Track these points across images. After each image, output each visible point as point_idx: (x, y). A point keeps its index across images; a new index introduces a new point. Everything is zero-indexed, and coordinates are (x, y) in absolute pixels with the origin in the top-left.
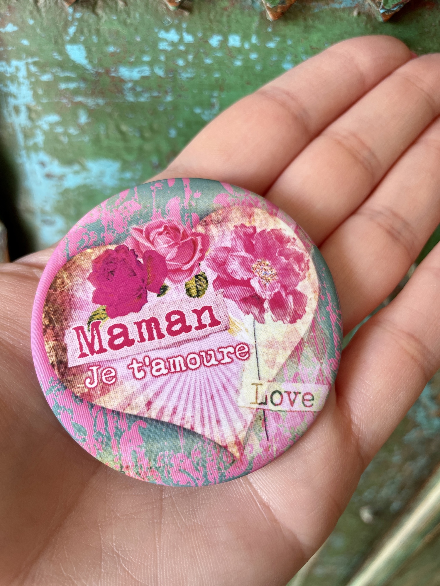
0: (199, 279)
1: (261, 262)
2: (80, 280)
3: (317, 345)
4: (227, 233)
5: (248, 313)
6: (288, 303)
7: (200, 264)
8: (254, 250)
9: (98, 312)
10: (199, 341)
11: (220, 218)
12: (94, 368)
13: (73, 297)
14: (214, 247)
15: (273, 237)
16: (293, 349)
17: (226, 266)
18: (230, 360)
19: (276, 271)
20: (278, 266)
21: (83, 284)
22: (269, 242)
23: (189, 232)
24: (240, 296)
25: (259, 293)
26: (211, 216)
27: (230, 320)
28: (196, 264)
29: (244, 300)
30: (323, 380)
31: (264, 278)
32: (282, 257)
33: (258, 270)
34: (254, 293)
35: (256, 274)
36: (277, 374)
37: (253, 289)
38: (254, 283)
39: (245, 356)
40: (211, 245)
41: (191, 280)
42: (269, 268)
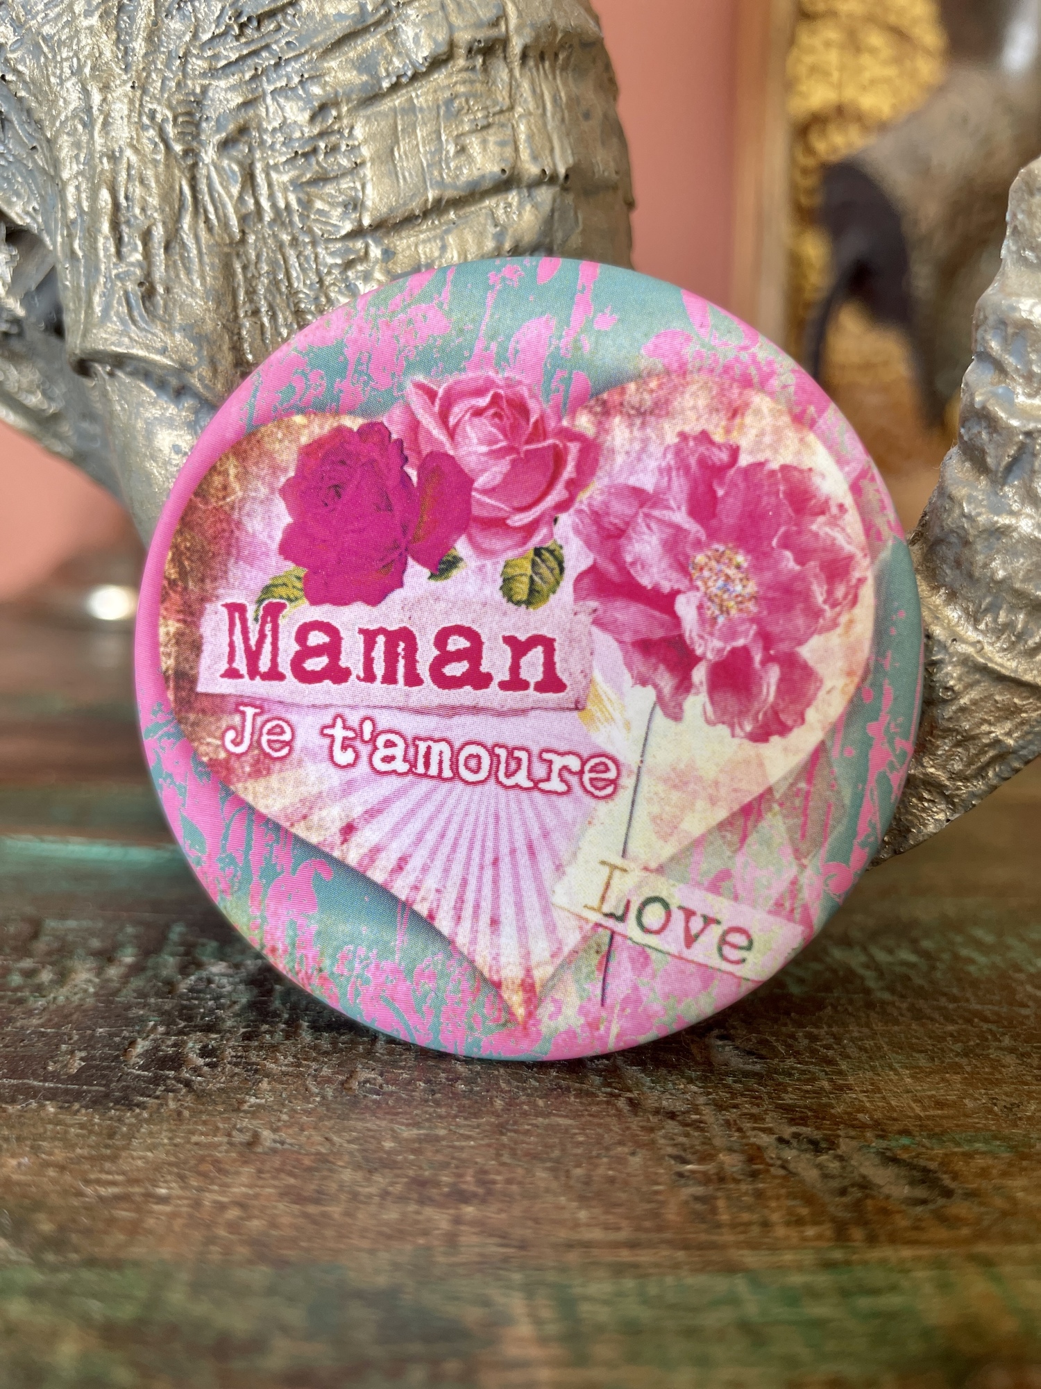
0: (543, 561)
1: (723, 553)
2: (264, 491)
3: (806, 815)
4: (655, 449)
5: (643, 681)
6: (761, 686)
7: (556, 520)
8: (714, 515)
9: (285, 580)
10: (500, 719)
11: (648, 400)
12: (250, 711)
13: (238, 528)
14: (606, 481)
15: (782, 488)
16: (736, 807)
17: (623, 541)
18: (563, 788)
19: (756, 589)
20: (768, 575)
21: (267, 501)
22: (765, 500)
23: (552, 424)
24: (636, 632)
25: (691, 638)
26: (623, 392)
27: (592, 689)
28: (547, 518)
29: (645, 647)
30: (792, 910)
31: (717, 600)
32: (788, 554)
33: (706, 573)
34: (675, 633)
35: (699, 583)
36: (672, 859)
37: (677, 621)
38: (686, 608)
39: (604, 788)
40: (600, 473)
41: (521, 556)
42: (741, 575)
